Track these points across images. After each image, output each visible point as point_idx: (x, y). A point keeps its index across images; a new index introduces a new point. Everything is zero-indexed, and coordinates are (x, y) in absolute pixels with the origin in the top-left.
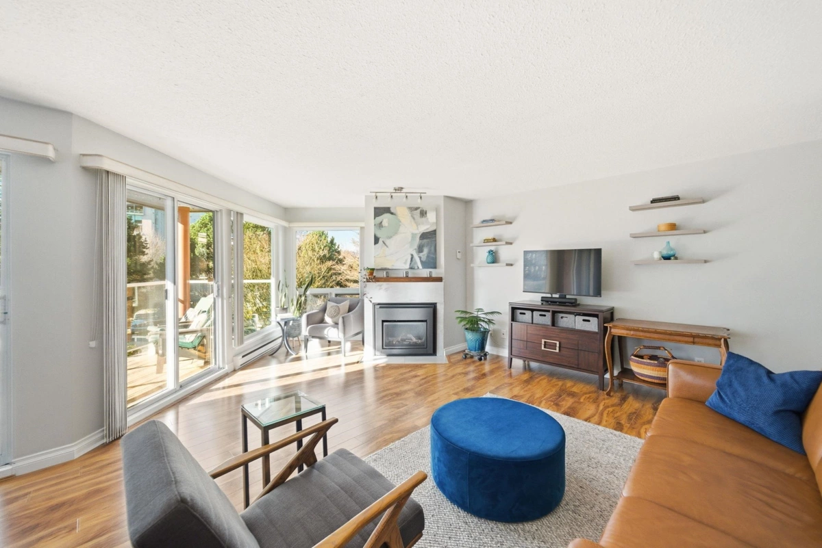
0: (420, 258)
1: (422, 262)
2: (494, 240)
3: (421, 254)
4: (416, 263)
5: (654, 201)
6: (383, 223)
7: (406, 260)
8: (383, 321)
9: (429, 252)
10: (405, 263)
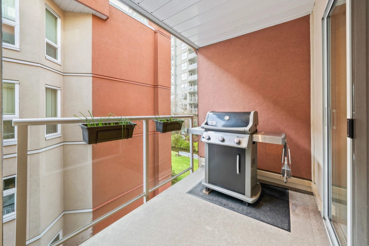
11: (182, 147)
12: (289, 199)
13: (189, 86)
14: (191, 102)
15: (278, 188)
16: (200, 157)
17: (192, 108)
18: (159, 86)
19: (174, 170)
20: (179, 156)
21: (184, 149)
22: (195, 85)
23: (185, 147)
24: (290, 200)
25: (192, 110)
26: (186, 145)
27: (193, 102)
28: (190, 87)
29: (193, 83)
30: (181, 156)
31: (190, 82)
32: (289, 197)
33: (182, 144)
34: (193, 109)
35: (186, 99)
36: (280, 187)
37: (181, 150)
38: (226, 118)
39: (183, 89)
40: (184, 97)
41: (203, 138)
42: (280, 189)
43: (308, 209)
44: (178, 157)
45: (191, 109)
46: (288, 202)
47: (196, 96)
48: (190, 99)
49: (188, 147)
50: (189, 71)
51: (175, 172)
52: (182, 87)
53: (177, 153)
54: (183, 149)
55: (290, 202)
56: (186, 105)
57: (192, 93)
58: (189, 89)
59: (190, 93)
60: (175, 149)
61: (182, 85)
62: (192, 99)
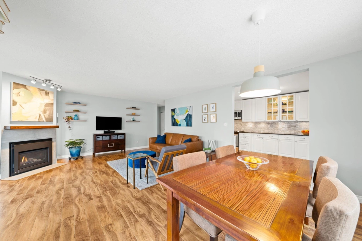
0: (45, 116)
1: (45, 118)
2: (78, 111)
3: (45, 114)
4: (42, 119)
5: (132, 108)
6: (20, 93)
7: (36, 117)
8: (20, 153)
9: (50, 114)
10: (36, 118)
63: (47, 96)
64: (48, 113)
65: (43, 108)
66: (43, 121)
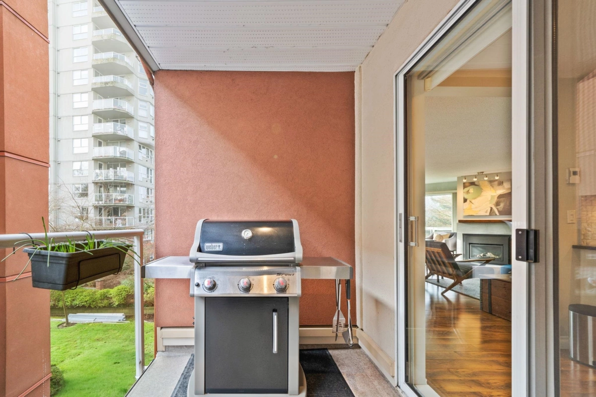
3: (498, 207)
8: (470, 244)
11: (77, 302)
12: (337, 368)
13: (95, 169)
14: (100, 202)
15: (314, 352)
16: (162, 328)
17: (101, 215)
18: (6, 154)
19: (55, 363)
20: (68, 324)
21: (84, 306)
22: (108, 169)
23: (86, 302)
24: (339, 368)
25: (101, 220)
26: (88, 298)
27: (104, 202)
28: (98, 171)
29: (105, 163)
30: (73, 324)
31: (95, 160)
32: (336, 363)
33: (78, 297)
34: (104, 218)
35: (84, 194)
36: (316, 348)
37: (75, 311)
38: (246, 233)
39: (76, 172)
40: (81, 192)
41: (196, 287)
42: (318, 352)
43: (366, 375)
44: (65, 329)
45: (98, 217)
46: (340, 373)
47: (110, 191)
48: (96, 196)
49: (93, 301)
50: (93, 136)
51: (58, 366)
52: (74, 168)
53: (64, 320)
54: (79, 306)
55: (342, 374)
56: (84, 210)
57: (101, 183)
58: (94, 175)
59: (96, 183)
60: (57, 312)
61: (75, 164)
62: (100, 197)
63: (501, 187)
64: (502, 205)
65: (495, 199)
66: (496, 215)
